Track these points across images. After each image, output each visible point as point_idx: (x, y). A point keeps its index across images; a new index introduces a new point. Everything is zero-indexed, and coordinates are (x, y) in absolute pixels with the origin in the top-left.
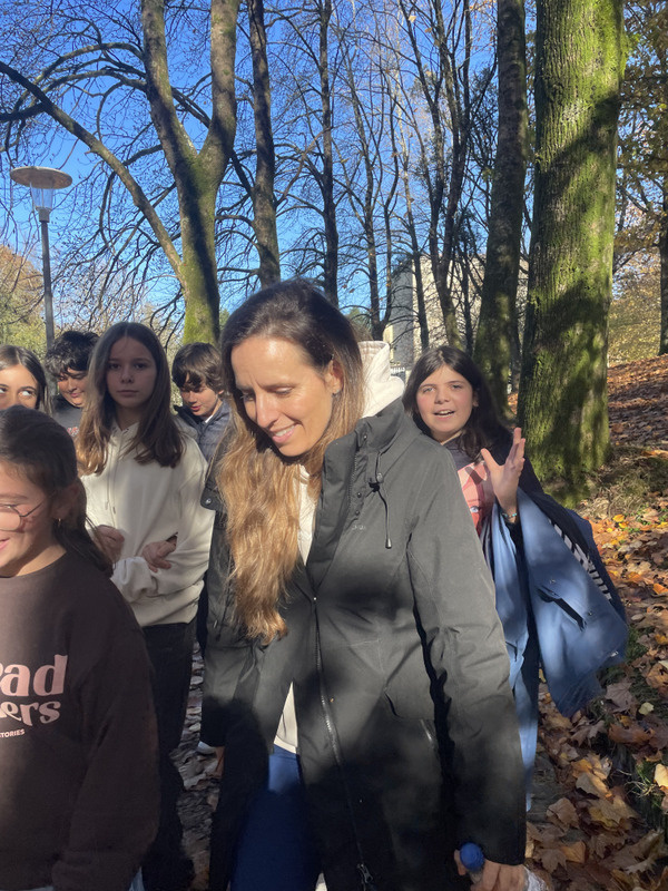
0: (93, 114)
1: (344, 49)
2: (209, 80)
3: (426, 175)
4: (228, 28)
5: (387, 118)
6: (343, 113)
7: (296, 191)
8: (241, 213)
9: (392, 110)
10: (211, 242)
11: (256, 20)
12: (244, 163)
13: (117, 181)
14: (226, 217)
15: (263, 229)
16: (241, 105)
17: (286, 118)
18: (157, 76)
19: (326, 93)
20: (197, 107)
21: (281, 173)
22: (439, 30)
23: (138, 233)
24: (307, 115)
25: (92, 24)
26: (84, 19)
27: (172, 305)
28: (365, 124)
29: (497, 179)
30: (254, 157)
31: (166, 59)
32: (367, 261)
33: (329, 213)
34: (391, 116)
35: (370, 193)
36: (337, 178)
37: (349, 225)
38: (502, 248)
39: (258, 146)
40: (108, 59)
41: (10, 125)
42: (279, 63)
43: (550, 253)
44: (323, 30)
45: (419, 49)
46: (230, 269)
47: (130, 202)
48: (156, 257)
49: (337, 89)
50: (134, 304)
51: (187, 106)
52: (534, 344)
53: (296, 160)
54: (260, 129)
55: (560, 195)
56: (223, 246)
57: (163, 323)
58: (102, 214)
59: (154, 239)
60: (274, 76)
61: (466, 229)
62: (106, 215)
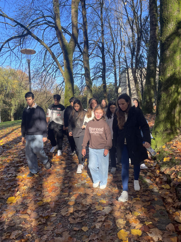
0: (42, 35)
1: (107, 13)
2: (71, 24)
3: (130, 46)
4: (76, 10)
5: (119, 31)
6: (107, 31)
7: (94, 52)
8: (80, 59)
9: (120, 29)
10: (72, 67)
11: (84, 7)
12: (81, 45)
13: (48, 52)
14: (76, 60)
15: (85, 63)
16: (80, 30)
17: (92, 33)
18: (58, 24)
19: (102, 26)
20: (68, 31)
21: (90, 48)
22: (133, 6)
23: (53, 65)
24: (97, 32)
25: (41, 11)
26: (39, 10)
27: (62, 84)
28: (113, 33)
29: (150, 46)
30: (83, 44)
31: (60, 19)
32: (114, 70)
33: (103, 58)
34: (120, 31)
35: (114, 52)
36: (105, 48)
37: (109, 61)
38: (152, 65)
39: (84, 41)
40: (45, 20)
41: (21, 39)
42: (90, 18)
43: (165, 65)
44: (101, 9)
45: (128, 12)
46: (77, 74)
47: (51, 58)
48: (58, 72)
49: (105, 24)
50: (52, 84)
51: (66, 31)
52: (161, 91)
53: (94, 44)
54: (85, 36)
55: (168, 49)
56: (75, 68)
57: (60, 89)
58: (44, 61)
59: (57, 67)
60: (88, 22)
61: (141, 60)
62: (45, 61)
